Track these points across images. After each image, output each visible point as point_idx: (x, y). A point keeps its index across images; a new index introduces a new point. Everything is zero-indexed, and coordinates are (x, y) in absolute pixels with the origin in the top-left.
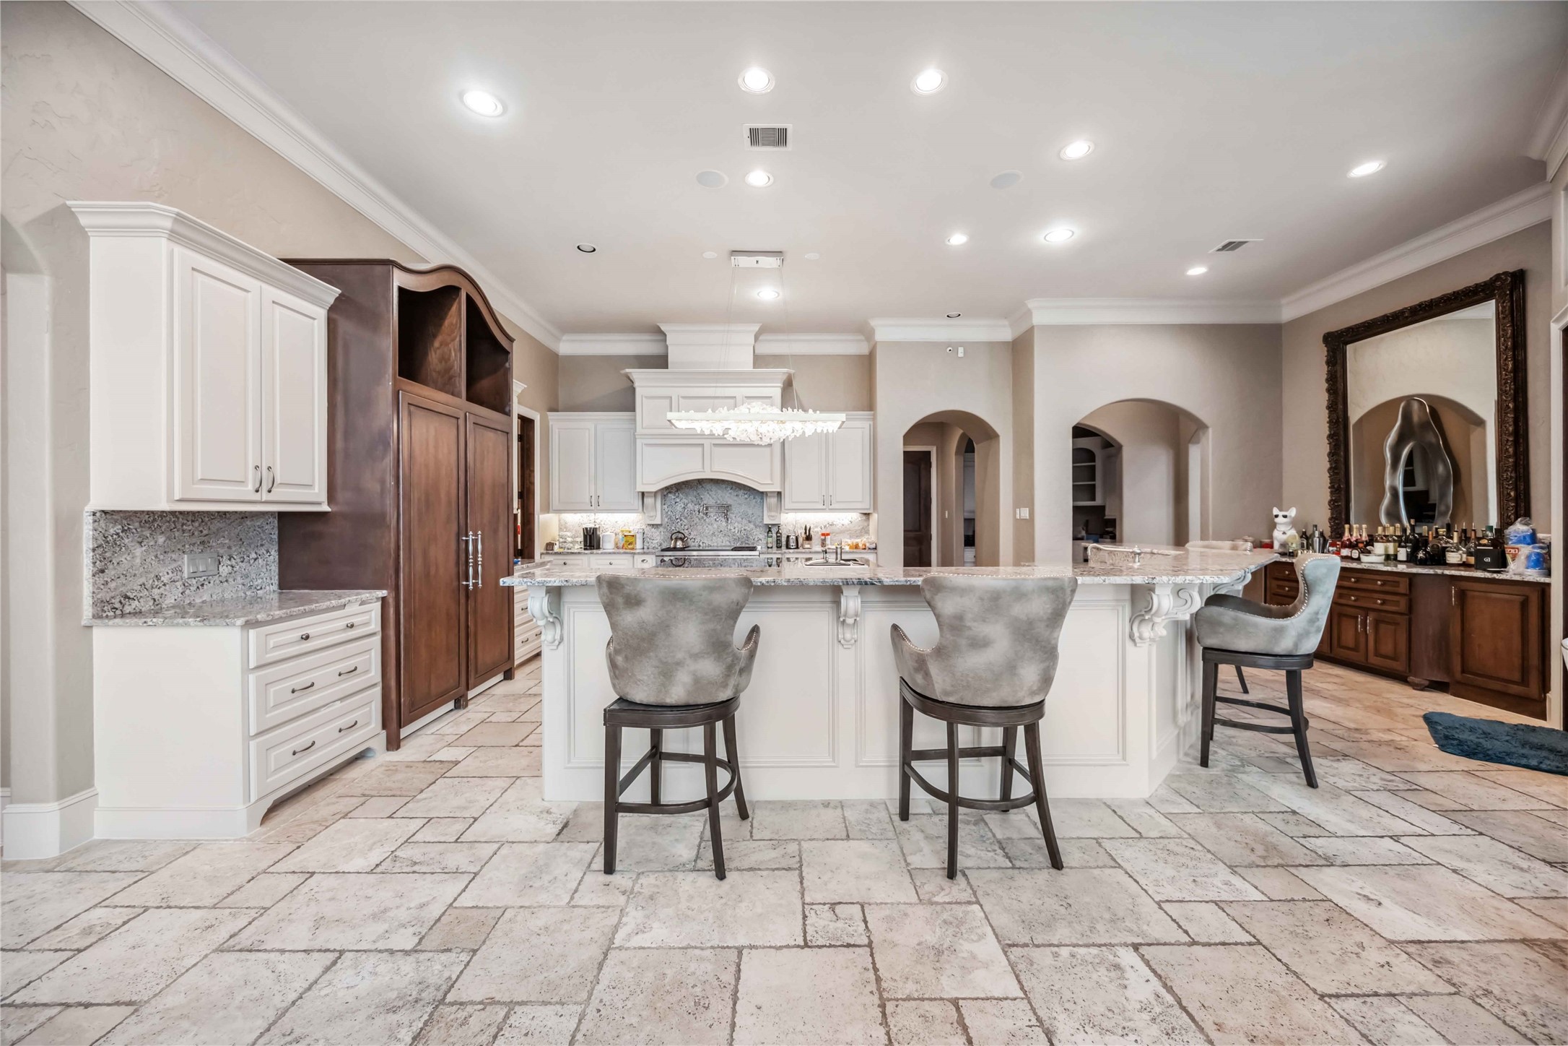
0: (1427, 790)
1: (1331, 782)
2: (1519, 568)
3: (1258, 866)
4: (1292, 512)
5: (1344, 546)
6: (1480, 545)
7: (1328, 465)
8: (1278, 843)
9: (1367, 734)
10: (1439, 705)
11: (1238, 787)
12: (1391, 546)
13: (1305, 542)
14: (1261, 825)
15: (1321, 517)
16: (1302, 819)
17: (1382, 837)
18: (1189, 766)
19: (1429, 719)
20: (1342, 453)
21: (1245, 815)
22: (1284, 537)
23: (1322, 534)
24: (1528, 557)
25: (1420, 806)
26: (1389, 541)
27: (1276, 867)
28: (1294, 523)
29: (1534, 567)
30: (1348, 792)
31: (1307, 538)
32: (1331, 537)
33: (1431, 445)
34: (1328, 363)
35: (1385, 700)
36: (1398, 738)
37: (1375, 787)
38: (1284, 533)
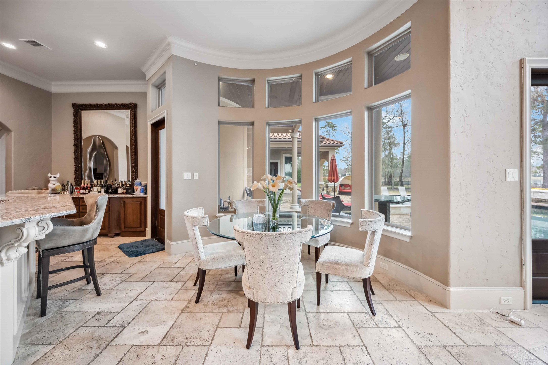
0: (133, 274)
1: (105, 289)
2: (138, 193)
3: (98, 355)
4: (58, 175)
5: (81, 189)
6: (127, 186)
7: (74, 157)
8: (100, 334)
9: (105, 261)
10: (120, 241)
11: (67, 316)
12: (99, 188)
13: (64, 188)
14: (89, 330)
15: (71, 178)
16: (103, 314)
17: (132, 302)
18: (33, 322)
19: (120, 247)
20: (80, 153)
21: (78, 330)
22: (54, 186)
23: (71, 185)
24: (141, 189)
25: (135, 281)
26: (98, 186)
27: (106, 348)
28: (58, 180)
29: (142, 192)
30: (112, 289)
31: (65, 186)
32: (75, 185)
33: (102, 153)
34: (74, 115)
35: (104, 245)
36: (115, 259)
37: (119, 282)
38: (54, 185)
